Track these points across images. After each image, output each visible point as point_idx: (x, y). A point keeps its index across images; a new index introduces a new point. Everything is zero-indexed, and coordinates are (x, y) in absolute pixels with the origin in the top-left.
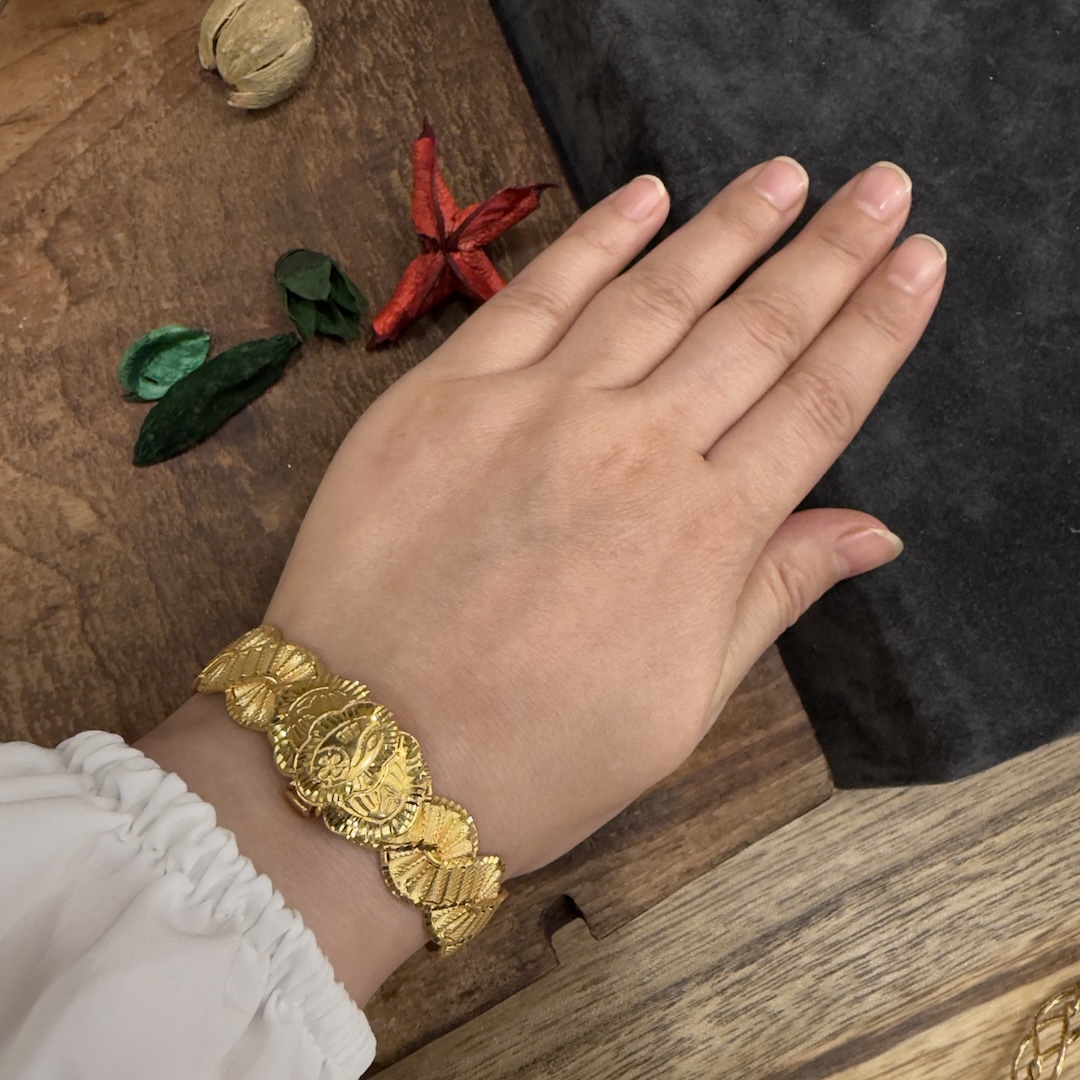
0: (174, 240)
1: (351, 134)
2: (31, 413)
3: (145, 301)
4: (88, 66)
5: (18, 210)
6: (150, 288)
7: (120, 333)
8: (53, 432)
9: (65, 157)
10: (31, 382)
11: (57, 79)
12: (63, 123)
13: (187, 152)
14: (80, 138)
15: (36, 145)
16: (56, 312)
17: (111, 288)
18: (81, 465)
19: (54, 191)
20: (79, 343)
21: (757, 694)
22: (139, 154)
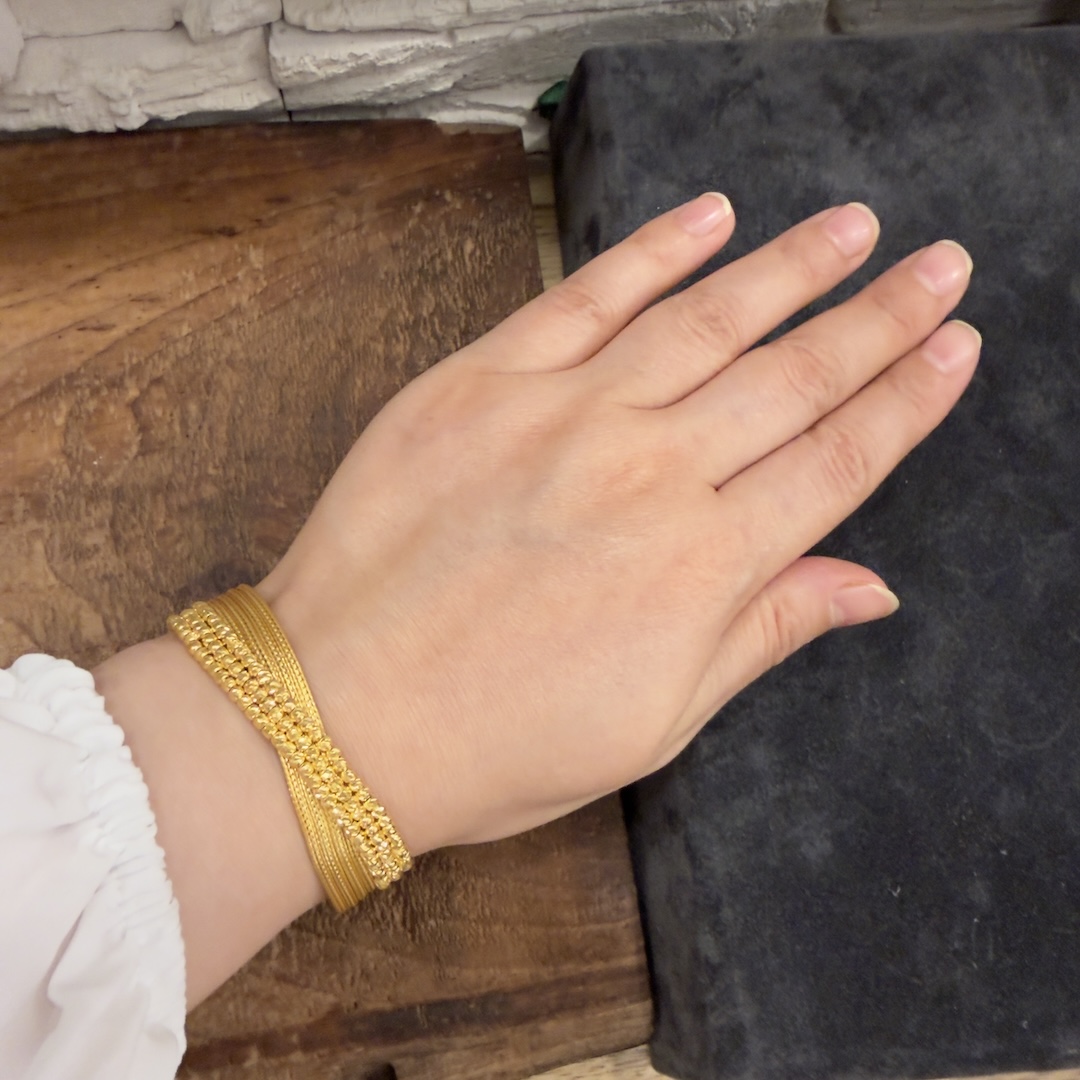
0: (234, 420)
1: (399, 364)
2: (81, 534)
3: (196, 465)
4: (211, 267)
5: (122, 370)
6: (204, 454)
7: (169, 487)
8: (94, 554)
9: (171, 336)
10: (90, 509)
11: (184, 273)
12: (176, 309)
13: (265, 351)
14: (186, 324)
15: (152, 322)
16: (126, 458)
17: (173, 448)
18: (106, 586)
19: (153, 360)
20: (135, 487)
21: (607, 927)
22: (228, 345)
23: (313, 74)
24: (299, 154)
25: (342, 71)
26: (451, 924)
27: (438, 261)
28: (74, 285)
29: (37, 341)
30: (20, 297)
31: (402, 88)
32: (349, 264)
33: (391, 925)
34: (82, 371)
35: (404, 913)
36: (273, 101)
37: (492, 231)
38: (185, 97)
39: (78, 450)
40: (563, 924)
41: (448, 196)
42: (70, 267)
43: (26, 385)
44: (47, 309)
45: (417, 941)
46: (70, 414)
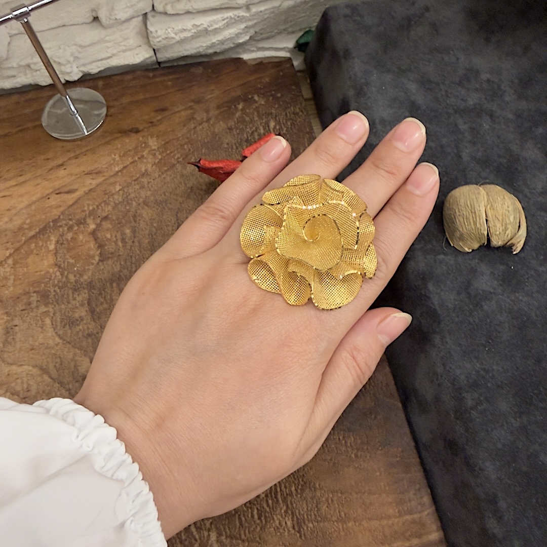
0: (152, 236)
2: (72, 311)
3: (134, 263)
4: (127, 152)
5: (84, 214)
6: (137, 257)
7: (120, 279)
8: (80, 322)
9: (110, 192)
10: (75, 296)
11: (113, 156)
12: (111, 176)
13: (165, 195)
14: (118, 184)
15: (98, 185)
16: (93, 264)
17: (119, 255)
18: (89, 340)
19: (102, 207)
20: (100, 280)
21: (416, 516)
22: (143, 194)
23: (173, 38)
24: (170, 83)
25: (189, 35)
26: (322, 524)
27: (256, 134)
28: (51, 169)
29: (34, 203)
30: (22, 179)
31: (222, 42)
32: (206, 141)
33: (286, 529)
34: (62, 217)
35: (293, 521)
36: (151, 57)
37: (284, 114)
38: (102, 60)
39: (64, 262)
40: (389, 517)
41: (256, 98)
42: (48, 159)
43: (30, 229)
44: (38, 184)
45: (303, 538)
46: (57, 242)
